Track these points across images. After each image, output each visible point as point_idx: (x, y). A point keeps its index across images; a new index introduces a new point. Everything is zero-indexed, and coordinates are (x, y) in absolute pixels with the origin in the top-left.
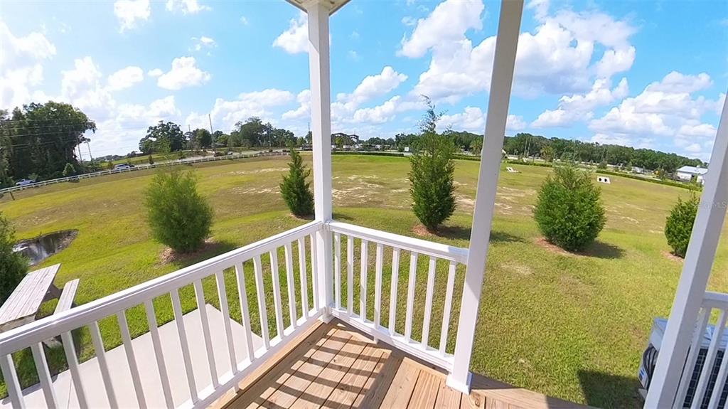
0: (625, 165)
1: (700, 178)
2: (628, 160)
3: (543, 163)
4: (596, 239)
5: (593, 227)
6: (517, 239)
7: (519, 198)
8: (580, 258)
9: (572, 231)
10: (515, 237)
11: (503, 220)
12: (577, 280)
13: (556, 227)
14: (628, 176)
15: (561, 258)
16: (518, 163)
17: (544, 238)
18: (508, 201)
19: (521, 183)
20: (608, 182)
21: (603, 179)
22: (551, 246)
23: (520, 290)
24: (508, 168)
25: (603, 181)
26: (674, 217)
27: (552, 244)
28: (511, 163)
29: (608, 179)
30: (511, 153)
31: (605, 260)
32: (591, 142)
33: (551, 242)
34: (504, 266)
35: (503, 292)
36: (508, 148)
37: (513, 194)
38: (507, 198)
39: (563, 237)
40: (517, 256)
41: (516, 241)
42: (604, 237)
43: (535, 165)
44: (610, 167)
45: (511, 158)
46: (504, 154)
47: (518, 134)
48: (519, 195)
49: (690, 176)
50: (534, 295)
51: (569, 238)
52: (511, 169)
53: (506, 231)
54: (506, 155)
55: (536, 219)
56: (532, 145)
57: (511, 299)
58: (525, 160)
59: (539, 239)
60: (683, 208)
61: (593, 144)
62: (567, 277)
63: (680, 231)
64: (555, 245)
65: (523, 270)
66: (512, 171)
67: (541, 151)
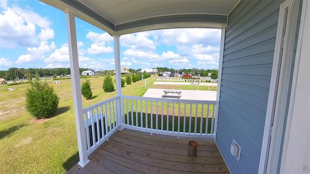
0: (64, 75)
1: (89, 74)
2: (64, 73)
3: (28, 82)
4: (58, 107)
5: (55, 103)
6: (22, 126)
7: (19, 103)
8: (54, 118)
9: (46, 109)
10: (20, 126)
11: (12, 120)
12: (54, 128)
13: (39, 110)
14: (66, 79)
15: (46, 123)
16: (14, 85)
17: (35, 118)
18: (13, 107)
19: (18, 95)
20: (59, 83)
21: (57, 82)
22: (40, 120)
23: (28, 152)
24: (9, 89)
25: (57, 83)
26: (83, 88)
27: (40, 119)
28: (10, 85)
29: (58, 82)
30: (9, 79)
31: (64, 113)
32: (47, 68)
33: (39, 118)
34: (17, 146)
35: (19, 161)
36: (6, 77)
37: (15, 103)
38: (12, 106)
39: (43, 113)
40: (23, 136)
41: (21, 127)
42: (61, 105)
43: (23, 83)
44: (58, 77)
45: (10, 82)
46: (4, 81)
47: (10, 69)
48: (19, 102)
49: (86, 74)
50: (36, 149)
51: (46, 113)
52: (11, 89)
53: (14, 125)
54: (6, 82)
55: (29, 111)
56: (19, 73)
57: (24, 161)
58: (18, 82)
59: (33, 120)
60: (85, 84)
61: (48, 69)
62: (50, 130)
63: (86, 92)
64: (41, 118)
65: (28, 141)
66: (12, 89)
67: (25, 76)
